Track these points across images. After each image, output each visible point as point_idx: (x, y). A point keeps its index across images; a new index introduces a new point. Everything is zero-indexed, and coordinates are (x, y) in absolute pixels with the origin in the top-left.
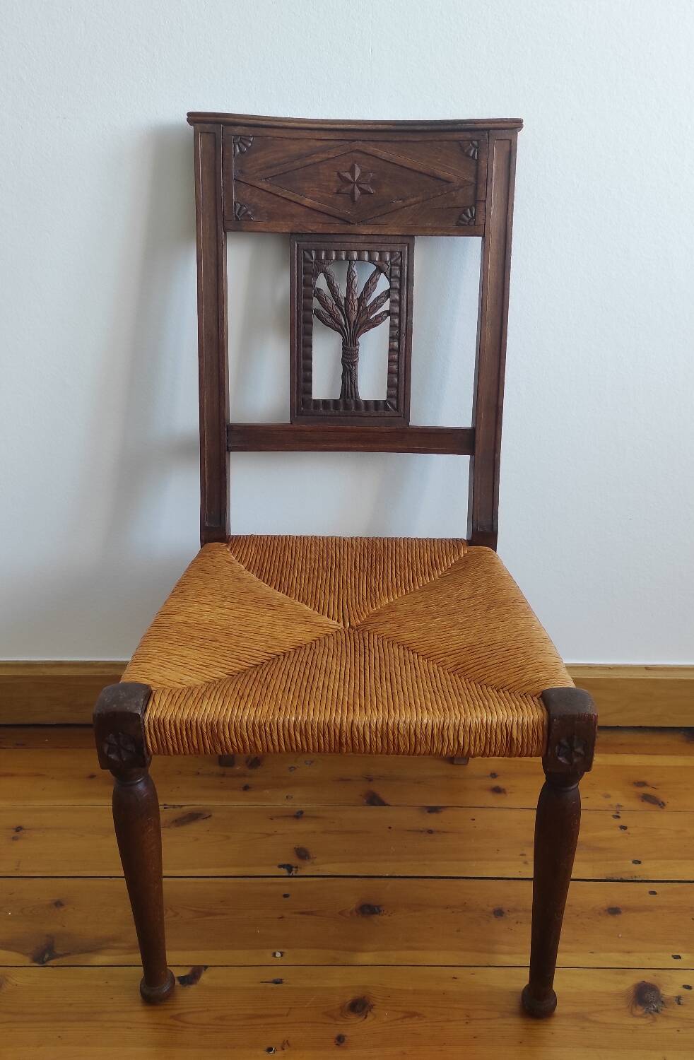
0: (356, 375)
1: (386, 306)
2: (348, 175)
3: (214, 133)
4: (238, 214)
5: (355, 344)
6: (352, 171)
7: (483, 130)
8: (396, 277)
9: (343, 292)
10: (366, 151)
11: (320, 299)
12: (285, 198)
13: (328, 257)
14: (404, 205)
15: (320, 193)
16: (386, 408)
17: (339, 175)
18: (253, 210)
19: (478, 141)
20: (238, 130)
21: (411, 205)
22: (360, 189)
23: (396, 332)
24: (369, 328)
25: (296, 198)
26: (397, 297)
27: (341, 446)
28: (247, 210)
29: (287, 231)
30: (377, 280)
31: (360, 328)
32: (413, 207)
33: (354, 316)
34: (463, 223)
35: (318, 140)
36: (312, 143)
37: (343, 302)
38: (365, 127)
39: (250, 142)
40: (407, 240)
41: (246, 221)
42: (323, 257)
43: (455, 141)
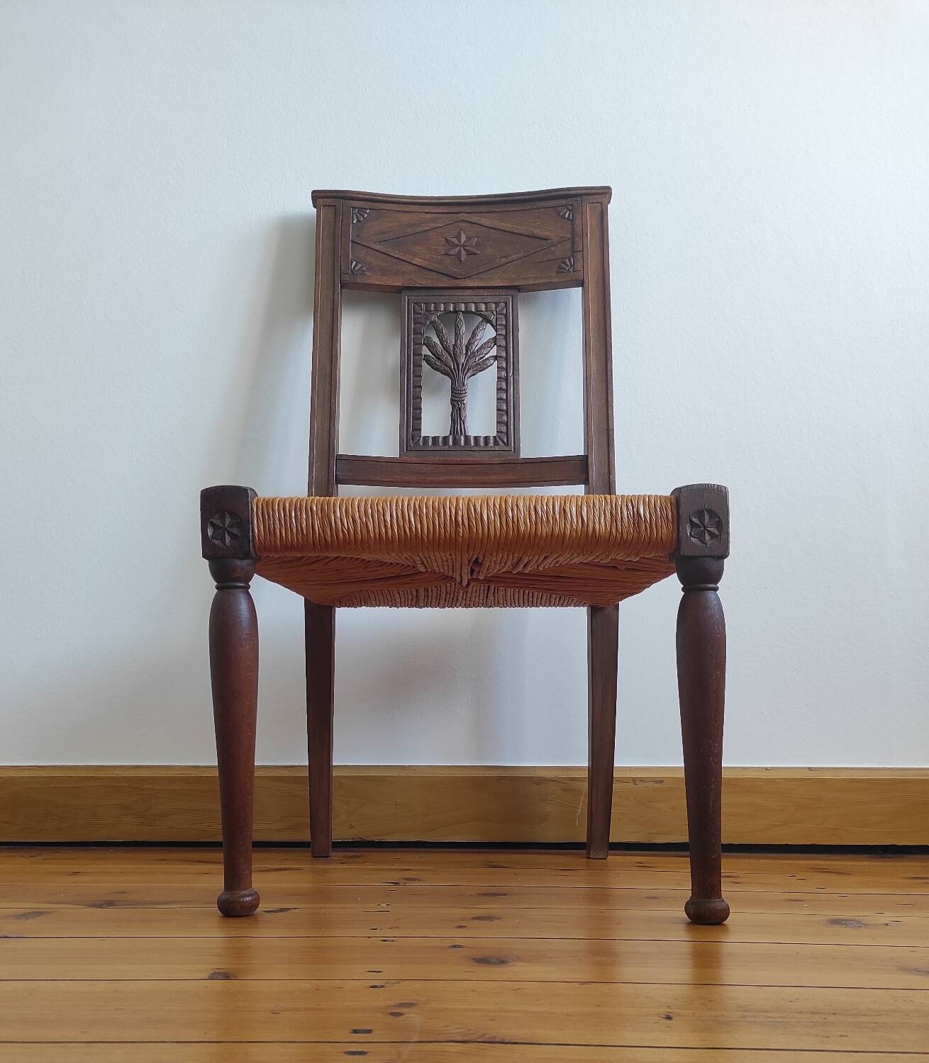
1: (494, 352)
2: (455, 240)
3: (335, 206)
4: (354, 269)
5: (464, 385)
6: (458, 237)
7: (576, 195)
8: (501, 325)
9: (451, 340)
10: (471, 221)
11: (429, 346)
12: (397, 258)
13: (436, 309)
14: (507, 261)
15: (429, 254)
16: (496, 443)
17: (446, 240)
18: (367, 267)
19: (571, 205)
20: (355, 203)
21: (513, 261)
22: (466, 251)
23: (503, 374)
24: (478, 372)
25: (407, 257)
26: (503, 342)
28: (362, 267)
29: (399, 284)
30: (483, 329)
31: (468, 371)
32: (515, 262)
33: (462, 360)
35: (428, 213)
36: (422, 215)
37: (452, 350)
38: (469, 201)
39: (366, 213)
40: (512, 292)
41: (361, 274)
42: (432, 309)
43: (552, 207)
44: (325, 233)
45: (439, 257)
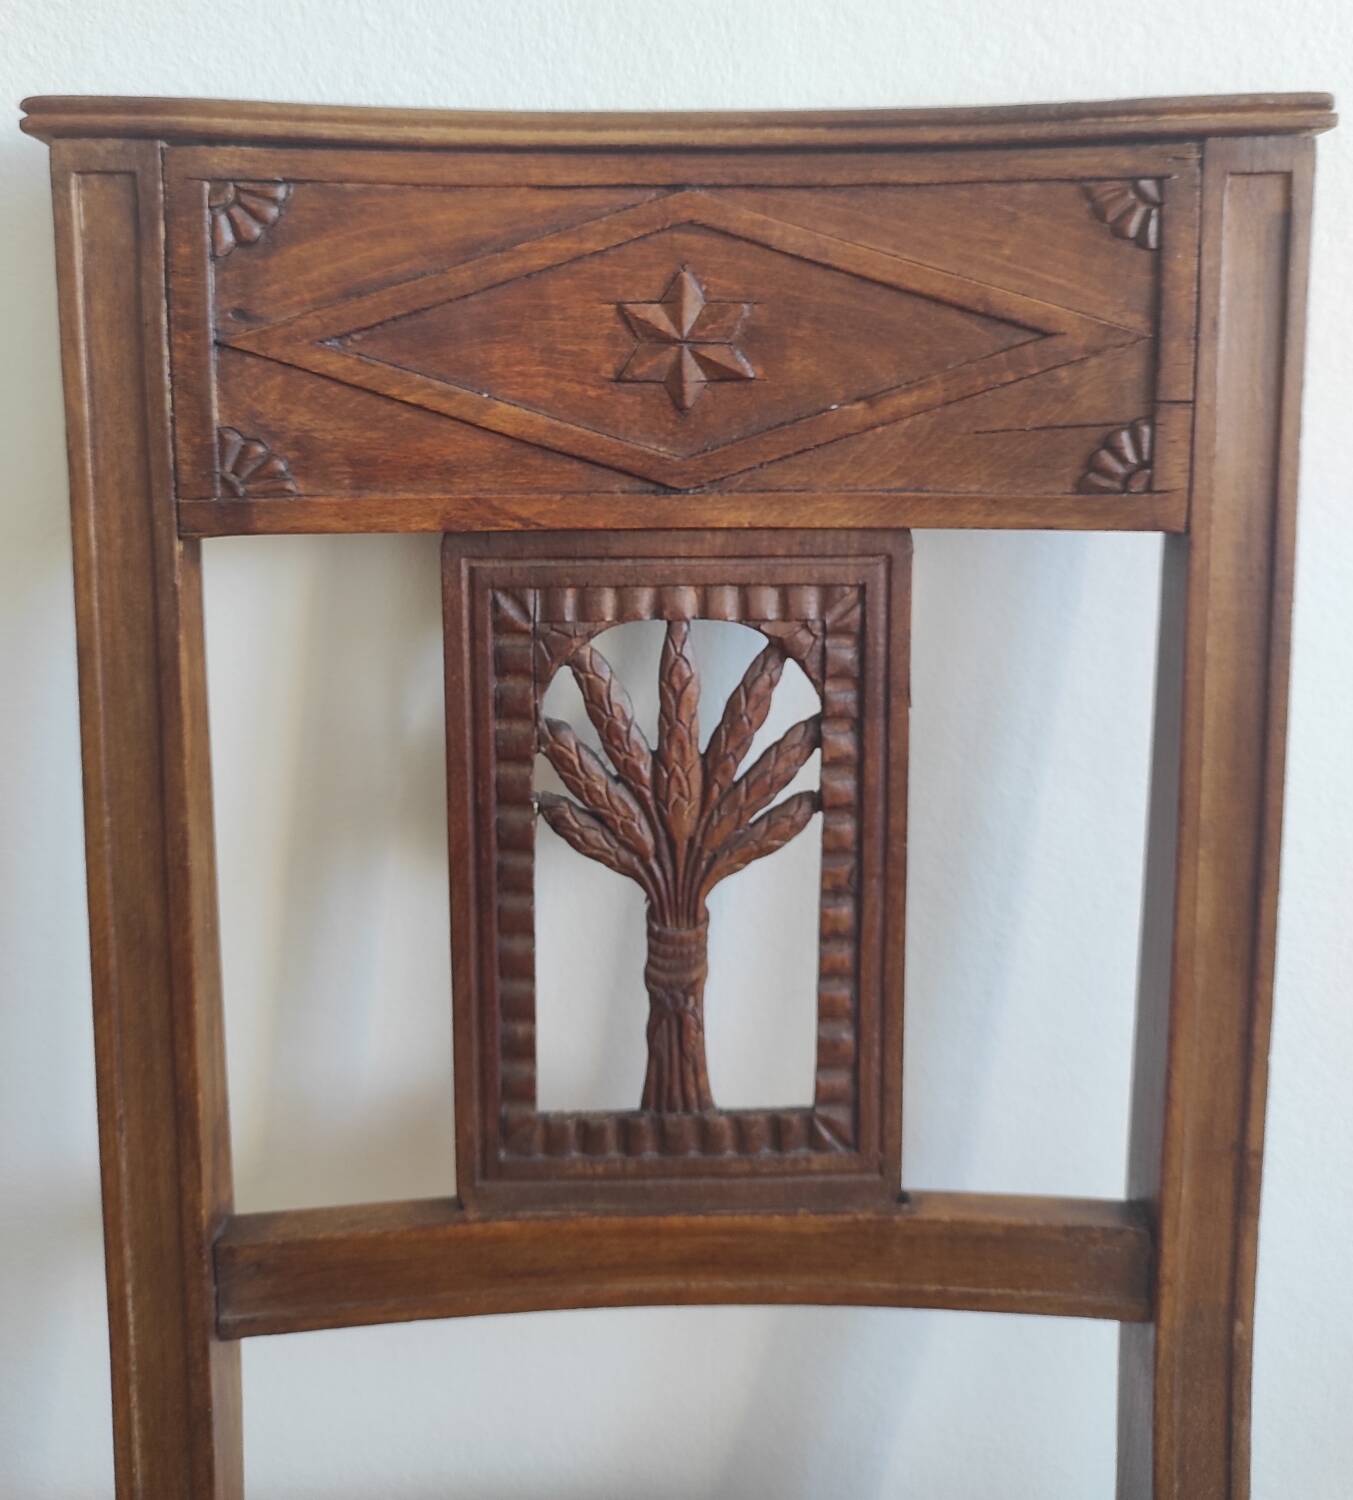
0: (700, 1027)
1: (808, 777)
2: (657, 316)
3: (132, 174)
4: (235, 472)
5: (696, 917)
6: (672, 299)
7: (1180, 137)
8: (842, 673)
10: (722, 224)
11: (559, 761)
12: (419, 407)
13: (585, 611)
14: (872, 418)
15: (551, 382)
16: (815, 1142)
17: (621, 310)
18: (291, 454)
19: (1160, 180)
20: (222, 159)
21: (897, 418)
22: (705, 363)
23: (846, 866)
24: (746, 861)
25: (462, 399)
26: (848, 745)
27: (650, 1285)
28: (270, 457)
30: (773, 684)
31: (714, 859)
32: (907, 422)
33: (687, 819)
34: (1105, 483)
35: (539, 187)
36: (512, 201)
37: (647, 773)
38: (719, 137)
39: (274, 201)
40: (884, 542)
41: (266, 494)
42: (569, 614)
43: (1071, 180)
44: (99, 307)
45: (592, 393)
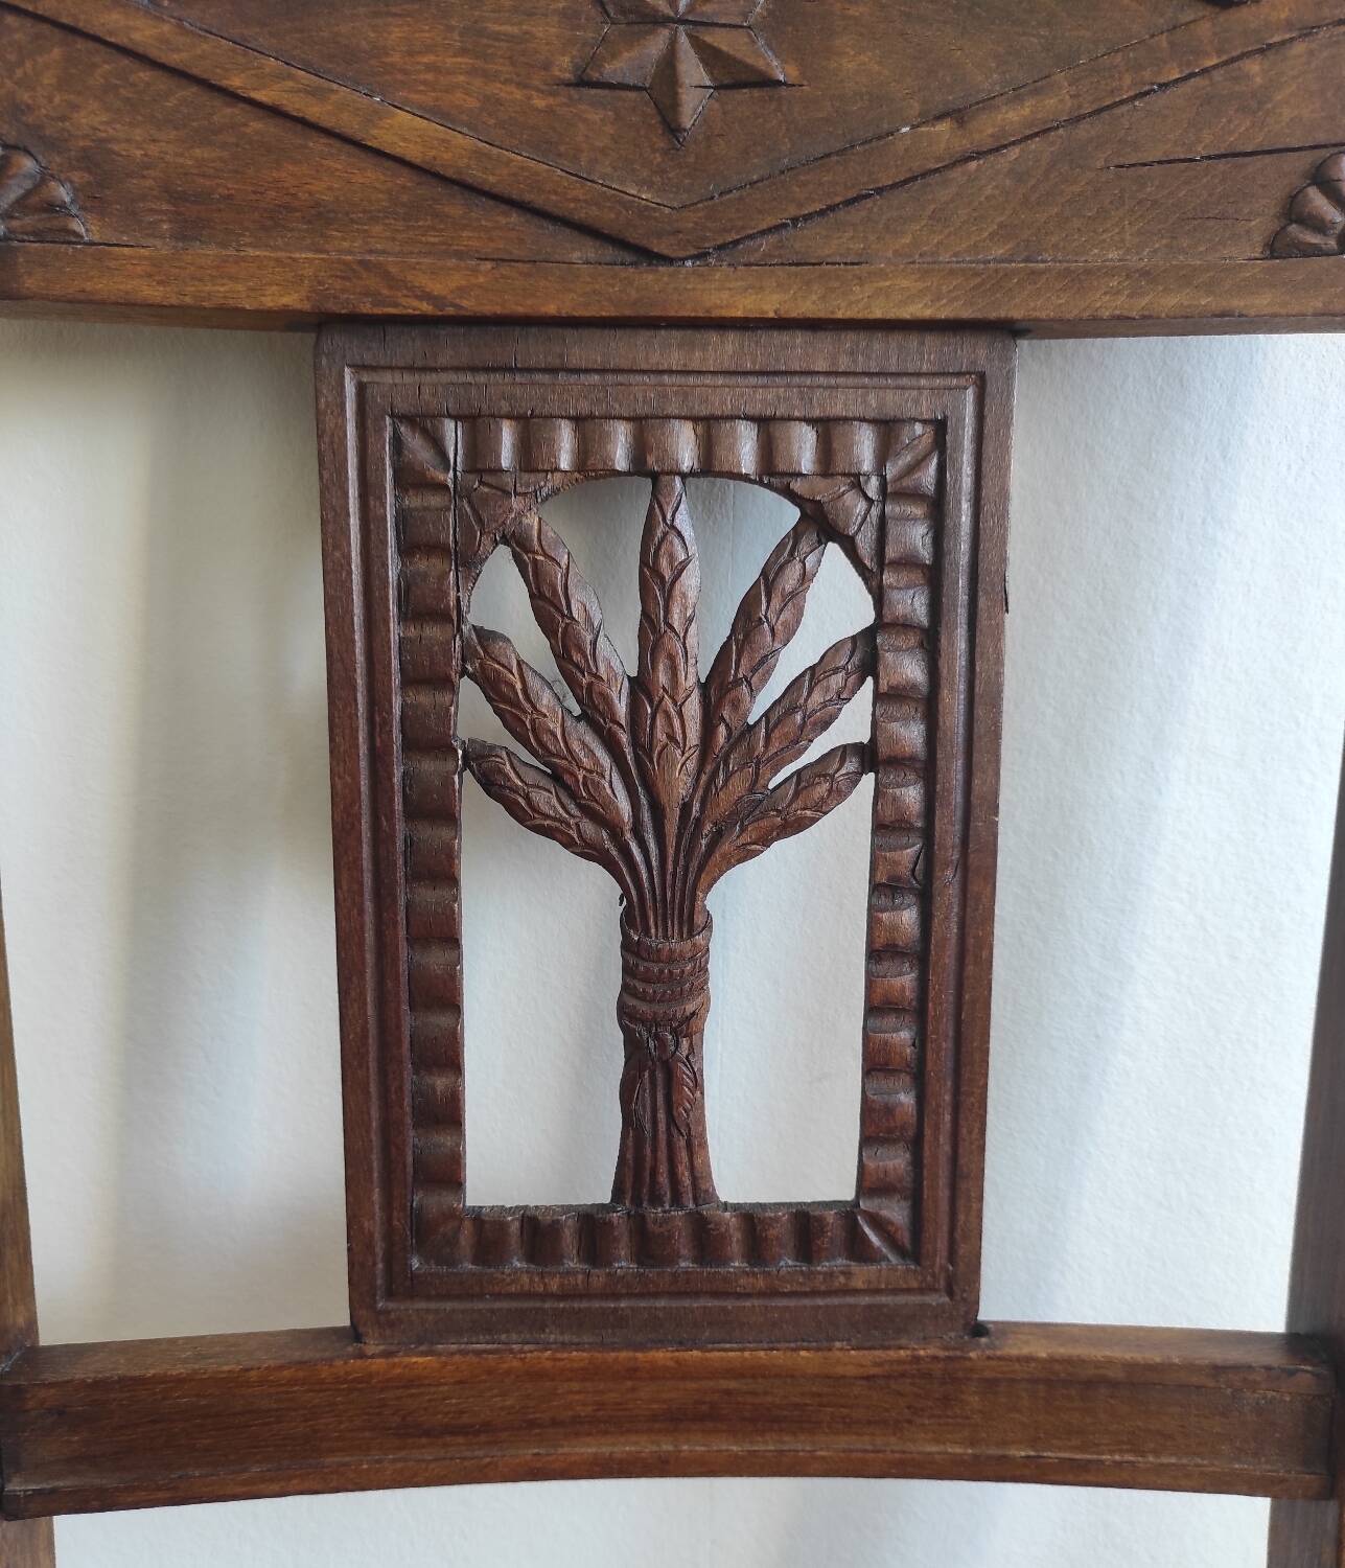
0: (698, 1084)
5: (690, 920)
8: (907, 562)
9: (618, 653)
11: (494, 689)
12: (274, 111)
13: (531, 455)
14: (962, 144)
15: (478, 82)
16: (857, 1249)
18: (76, 176)
21: (1001, 147)
22: (710, 56)
23: (908, 854)
24: (766, 841)
25: (337, 106)
26: (911, 670)
27: (624, 1447)
28: (44, 177)
29: (291, 299)
30: (805, 578)
31: (717, 837)
32: (1014, 153)
33: (680, 778)
34: (1311, 239)
37: (622, 708)
40: (975, 352)
41: (40, 236)
42: (506, 458)
45: (540, 103)
